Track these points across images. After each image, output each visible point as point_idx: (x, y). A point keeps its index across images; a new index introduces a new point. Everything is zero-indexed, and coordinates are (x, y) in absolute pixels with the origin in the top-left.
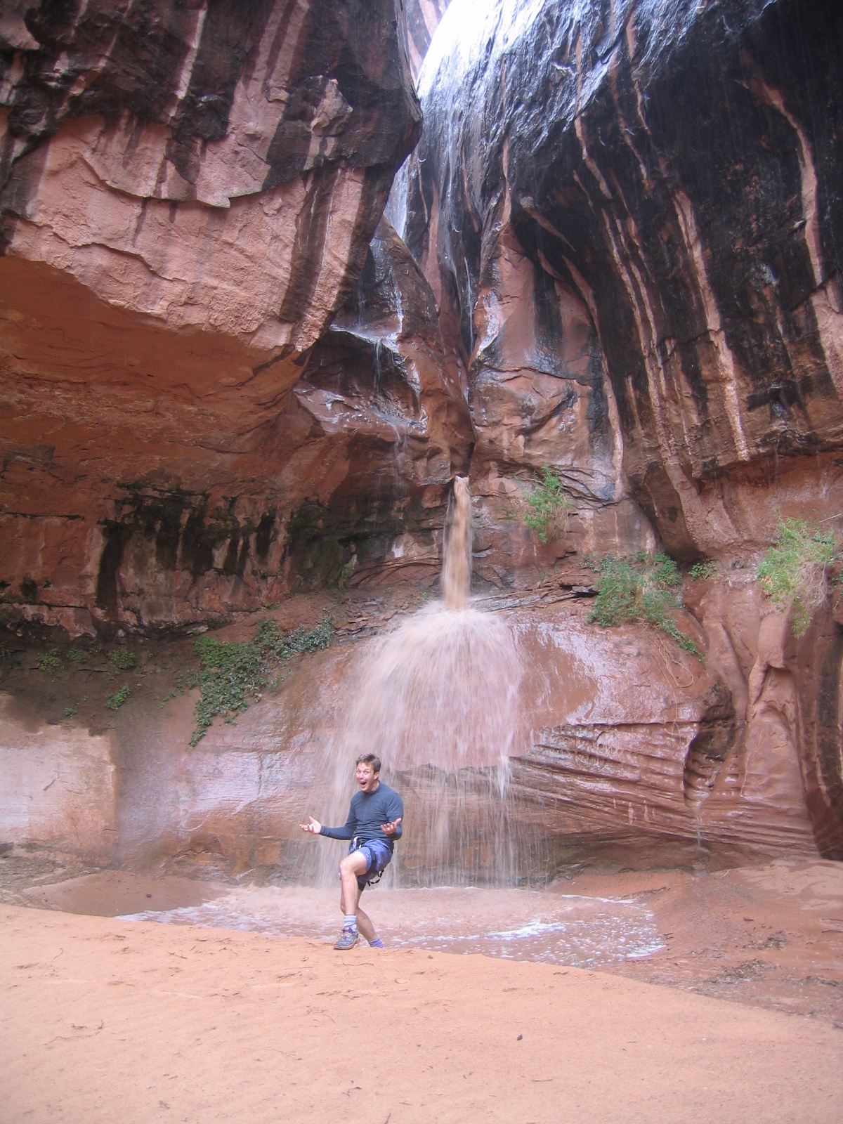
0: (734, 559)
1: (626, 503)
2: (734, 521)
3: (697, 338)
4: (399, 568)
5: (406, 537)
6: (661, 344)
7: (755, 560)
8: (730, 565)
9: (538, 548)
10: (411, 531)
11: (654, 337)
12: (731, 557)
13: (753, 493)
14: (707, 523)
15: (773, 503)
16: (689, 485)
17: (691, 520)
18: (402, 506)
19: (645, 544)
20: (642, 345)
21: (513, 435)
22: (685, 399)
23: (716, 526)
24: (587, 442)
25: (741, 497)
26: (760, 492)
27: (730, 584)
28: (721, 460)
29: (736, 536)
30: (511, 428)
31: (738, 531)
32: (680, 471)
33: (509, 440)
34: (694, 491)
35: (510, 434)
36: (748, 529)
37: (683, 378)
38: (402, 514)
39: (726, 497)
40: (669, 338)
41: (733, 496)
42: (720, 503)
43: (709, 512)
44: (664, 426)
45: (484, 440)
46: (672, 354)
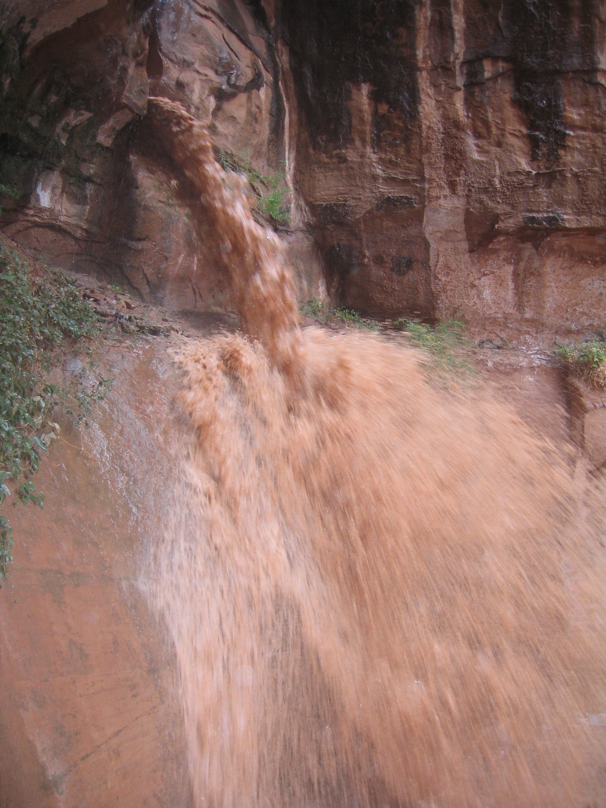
0: (485, 337)
1: (300, 235)
2: (520, 293)
3: (568, 72)
5: (56, 178)
6: (472, 65)
7: (525, 343)
8: (477, 342)
9: (199, 260)
11: (459, 48)
13: (570, 268)
14: (473, 286)
15: (596, 284)
16: (462, 236)
17: (444, 279)
19: (318, 294)
20: (420, 54)
21: (207, 92)
22: (509, 136)
23: (487, 294)
25: (548, 269)
26: (579, 270)
27: (490, 364)
28: (568, 220)
29: (510, 310)
30: (205, 81)
31: (520, 306)
32: (461, 218)
33: (201, 95)
34: (464, 245)
35: (203, 88)
36: (541, 306)
37: (510, 112)
39: (522, 265)
40: (495, 59)
41: (536, 264)
42: (510, 269)
43: (485, 275)
44: (447, 157)
45: (169, 78)
46: (494, 78)
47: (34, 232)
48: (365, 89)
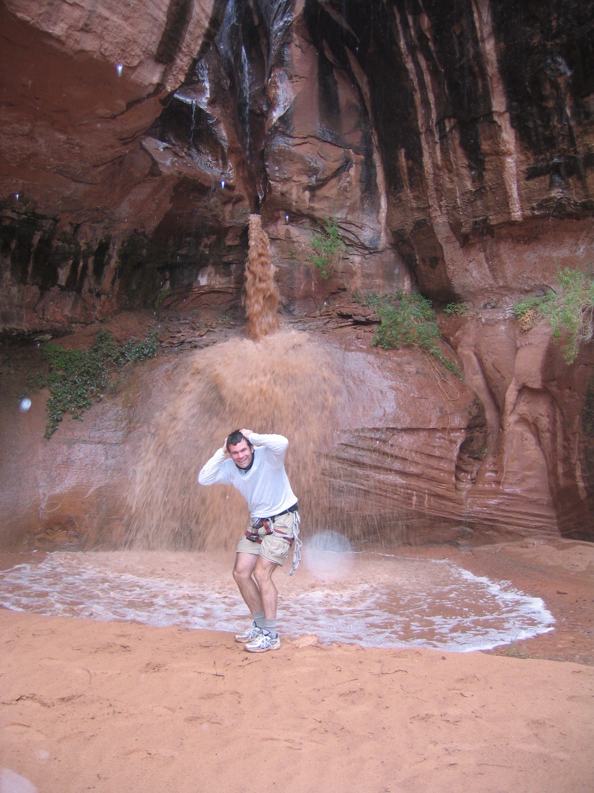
0: (486, 301)
1: (389, 252)
2: (492, 270)
3: (480, 117)
4: (202, 294)
5: (210, 269)
6: (440, 123)
7: (506, 302)
8: (482, 305)
9: (315, 284)
10: (214, 264)
11: (434, 116)
12: (483, 299)
13: (514, 248)
14: (467, 270)
15: (532, 257)
16: (454, 239)
17: (452, 268)
18: (209, 242)
19: (404, 286)
20: (420, 123)
21: (301, 191)
22: (460, 168)
23: (475, 273)
24: (359, 200)
25: (502, 251)
26: (520, 248)
27: (483, 320)
28: (493, 219)
29: (492, 282)
30: (300, 185)
31: (495, 278)
32: (448, 228)
33: (297, 194)
34: (457, 244)
35: (298, 189)
36: (504, 277)
37: (460, 151)
38: (208, 249)
39: (488, 251)
40: (450, 118)
41: (495, 249)
42: (482, 255)
43: (470, 262)
44: (436, 190)
45: (277, 192)
46: (451, 130)
47: (203, 297)
48: (403, 151)
